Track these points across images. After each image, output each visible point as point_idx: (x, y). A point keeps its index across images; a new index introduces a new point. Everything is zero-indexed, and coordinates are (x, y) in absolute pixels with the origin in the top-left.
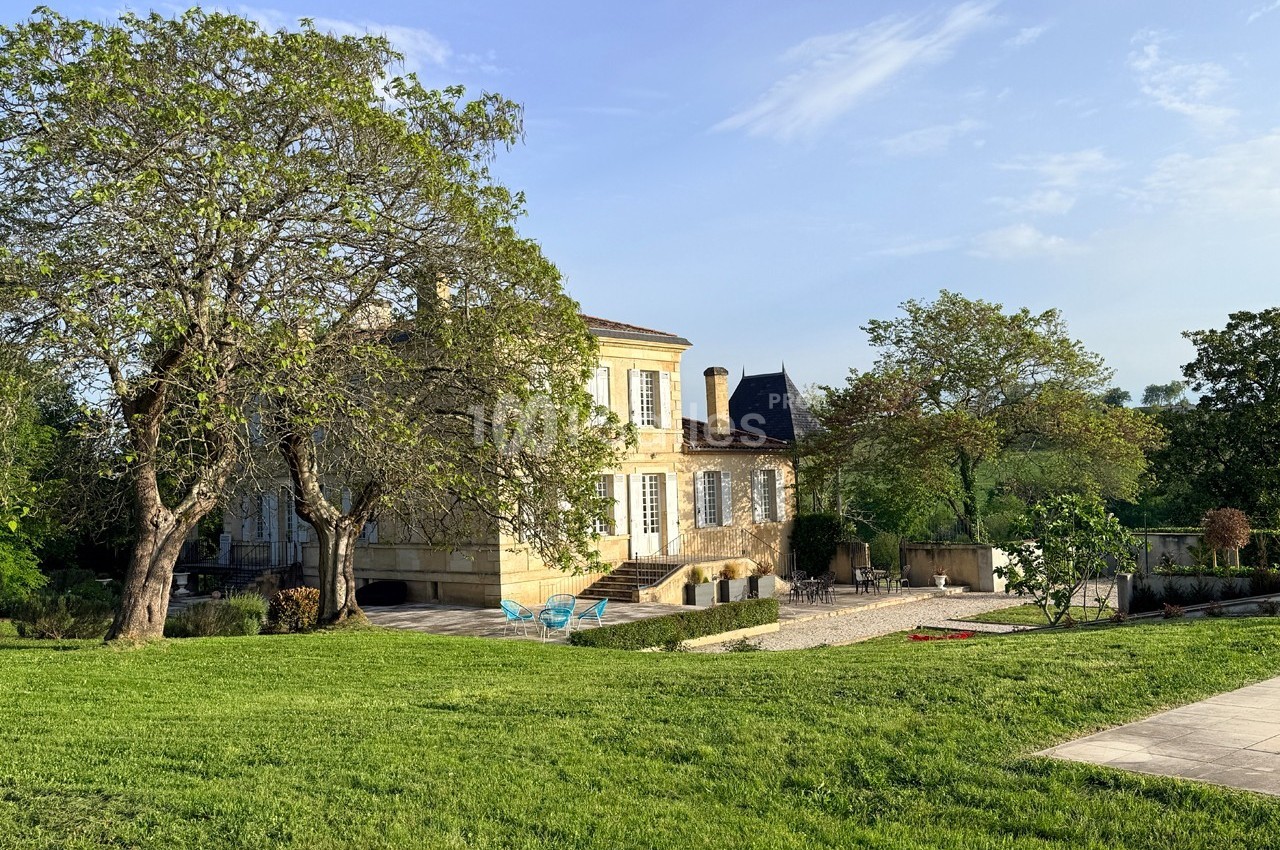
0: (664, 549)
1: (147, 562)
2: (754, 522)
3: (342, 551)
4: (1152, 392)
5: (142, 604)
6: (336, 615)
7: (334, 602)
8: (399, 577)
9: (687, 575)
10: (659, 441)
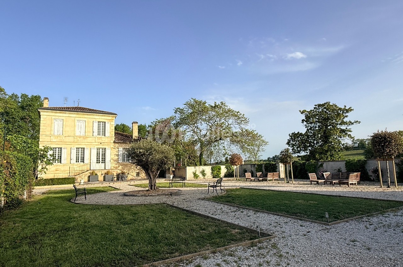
9: (90, 173)
10: (104, 139)
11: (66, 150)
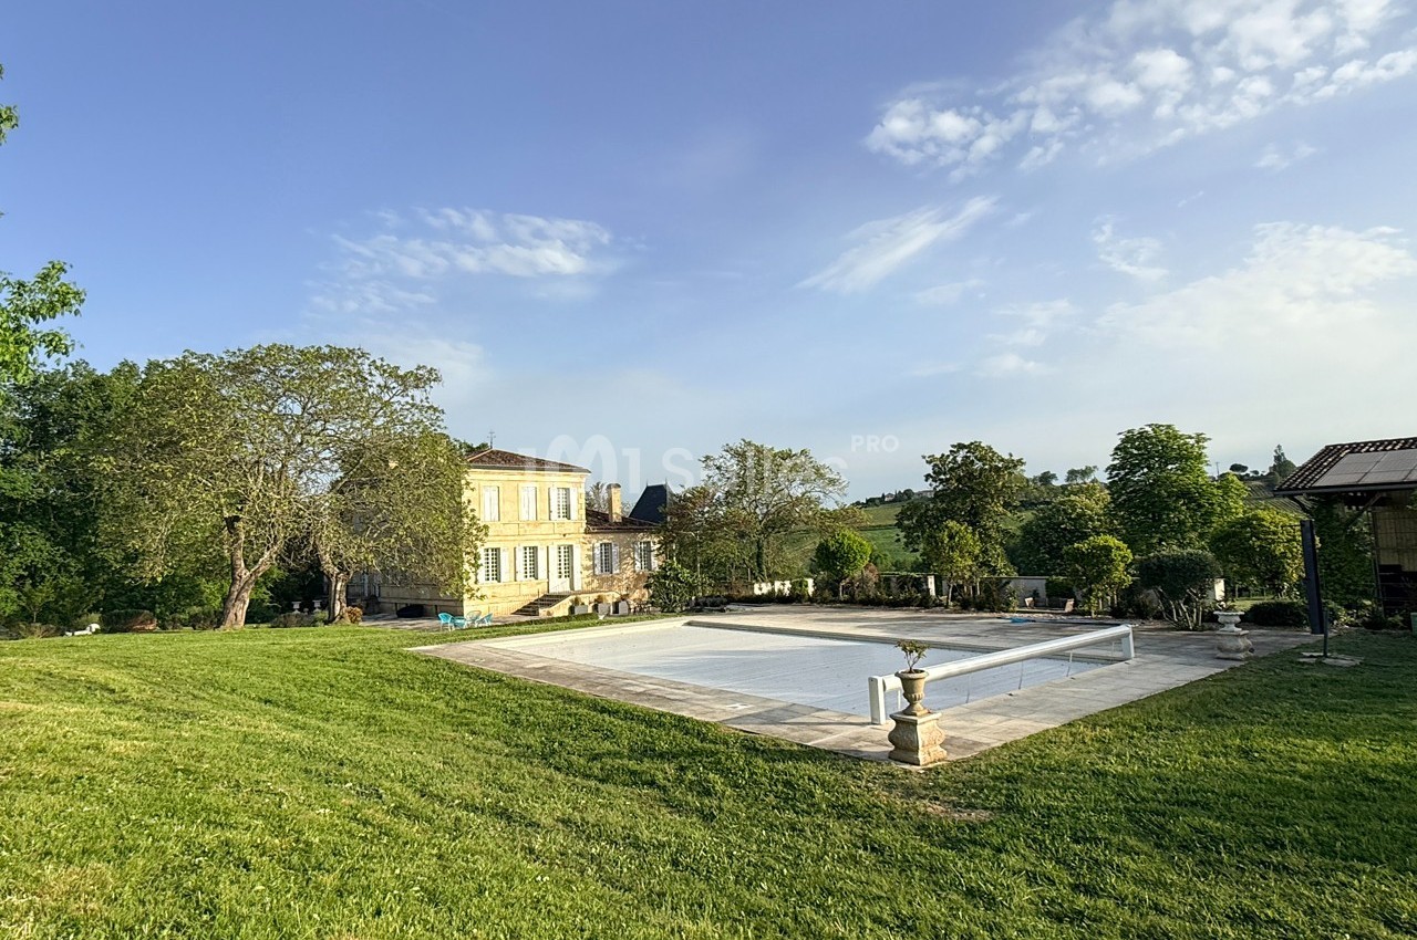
0: (572, 587)
1: (236, 593)
2: (634, 571)
3: (338, 588)
4: (1072, 474)
5: (233, 611)
6: (334, 619)
7: (334, 613)
8: (420, 602)
9: (572, 601)
10: (570, 526)
11: (507, 553)
